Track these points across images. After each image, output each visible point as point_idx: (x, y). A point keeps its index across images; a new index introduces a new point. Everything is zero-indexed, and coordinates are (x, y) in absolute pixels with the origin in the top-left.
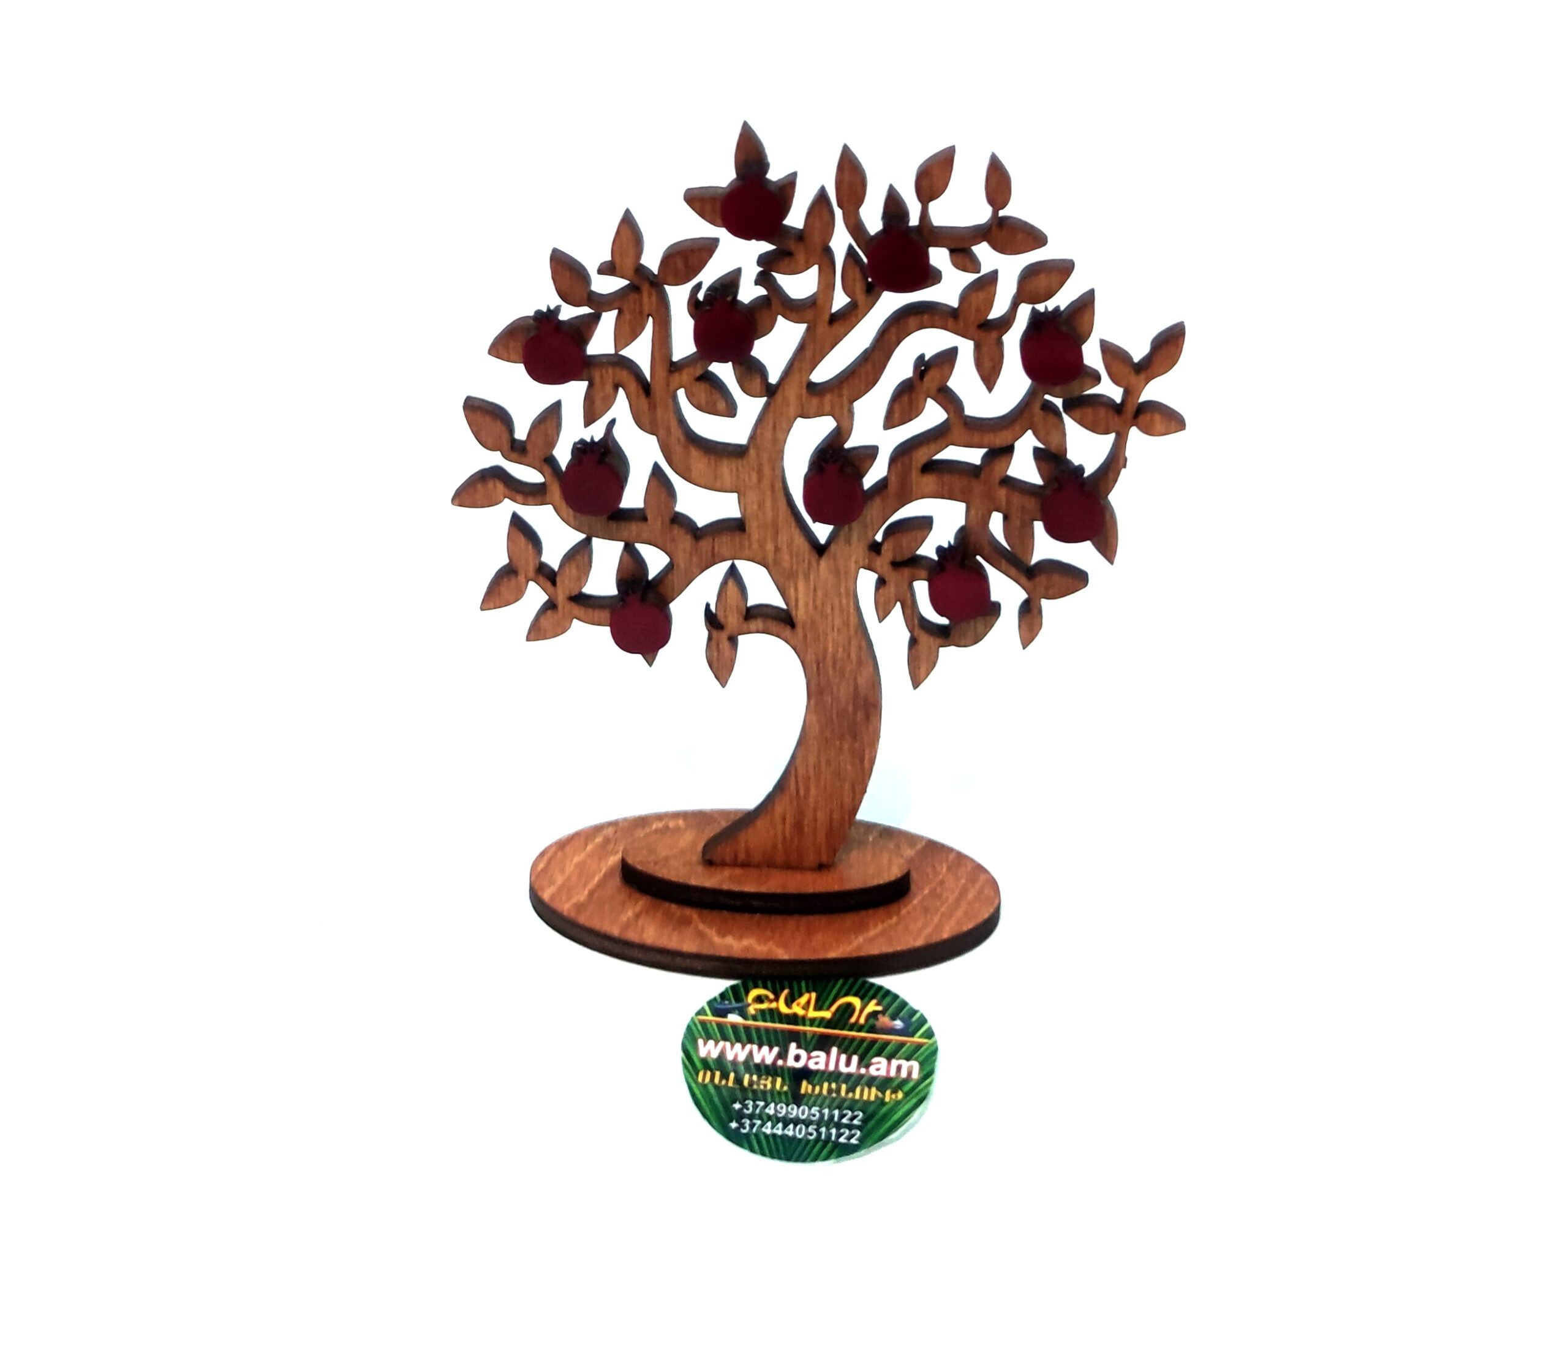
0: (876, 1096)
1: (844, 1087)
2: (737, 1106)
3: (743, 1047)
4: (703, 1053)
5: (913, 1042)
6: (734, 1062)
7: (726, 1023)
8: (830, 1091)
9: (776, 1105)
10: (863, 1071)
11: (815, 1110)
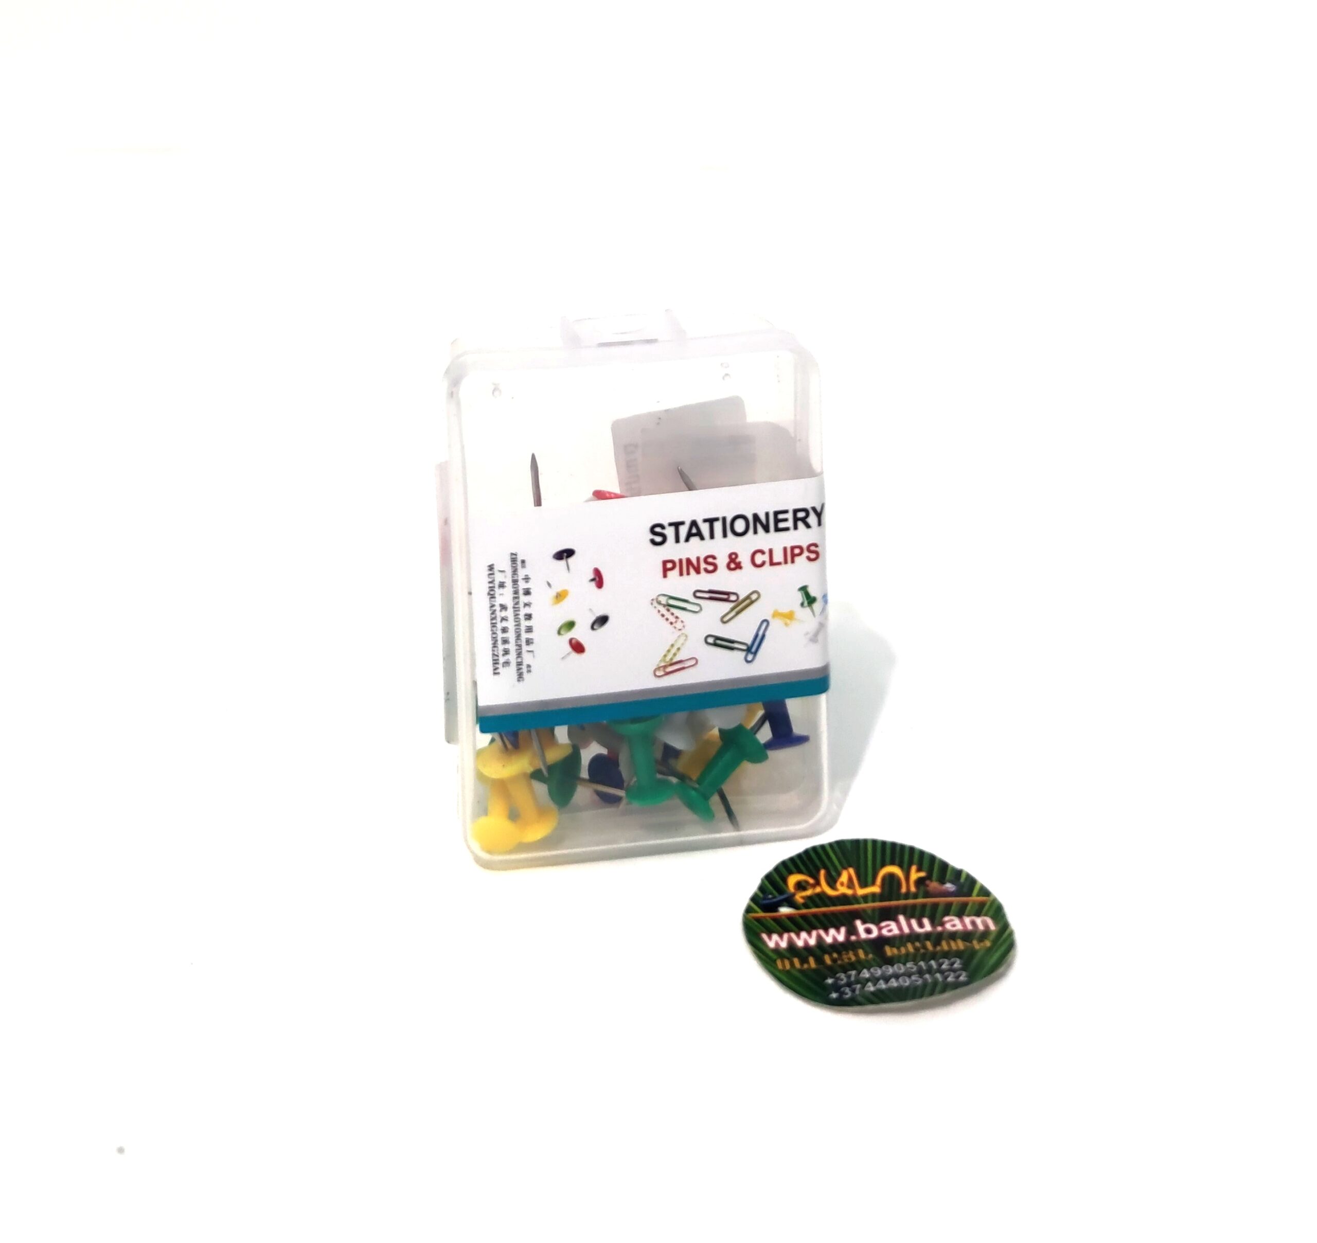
0: (965, 946)
1: (929, 944)
2: (830, 981)
3: (809, 934)
4: (772, 944)
5: (974, 902)
6: (807, 947)
7: (781, 916)
8: (916, 949)
9: (869, 969)
10: (939, 929)
11: (909, 965)
